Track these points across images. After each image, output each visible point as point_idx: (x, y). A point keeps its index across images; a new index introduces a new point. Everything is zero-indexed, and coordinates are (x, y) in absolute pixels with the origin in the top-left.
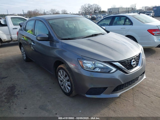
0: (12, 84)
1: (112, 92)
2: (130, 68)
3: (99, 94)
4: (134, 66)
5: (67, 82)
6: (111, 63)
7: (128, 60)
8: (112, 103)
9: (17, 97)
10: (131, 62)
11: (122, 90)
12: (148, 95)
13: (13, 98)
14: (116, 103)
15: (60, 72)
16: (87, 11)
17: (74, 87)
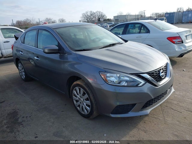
0: (12, 110)
1: (142, 109)
2: (159, 80)
3: (127, 112)
4: (163, 77)
5: (85, 101)
6: (138, 75)
7: (156, 71)
8: (141, 123)
9: (23, 124)
10: (159, 73)
11: (151, 106)
12: (179, 111)
13: (17, 126)
14: (145, 122)
15: (76, 90)
16: (90, 19)
17: (95, 107)
